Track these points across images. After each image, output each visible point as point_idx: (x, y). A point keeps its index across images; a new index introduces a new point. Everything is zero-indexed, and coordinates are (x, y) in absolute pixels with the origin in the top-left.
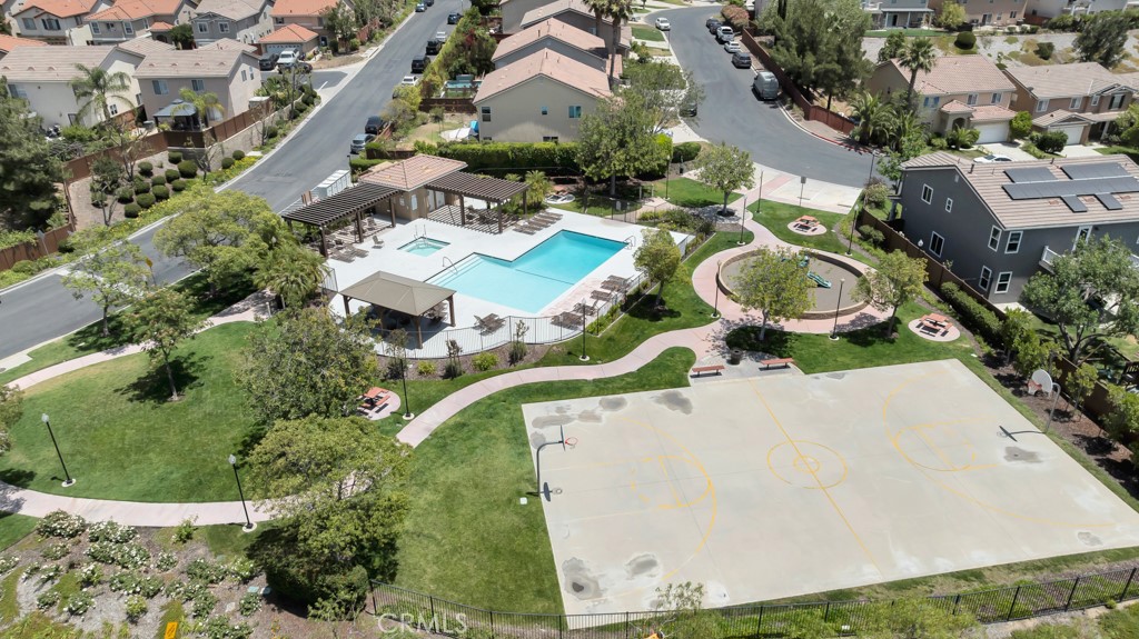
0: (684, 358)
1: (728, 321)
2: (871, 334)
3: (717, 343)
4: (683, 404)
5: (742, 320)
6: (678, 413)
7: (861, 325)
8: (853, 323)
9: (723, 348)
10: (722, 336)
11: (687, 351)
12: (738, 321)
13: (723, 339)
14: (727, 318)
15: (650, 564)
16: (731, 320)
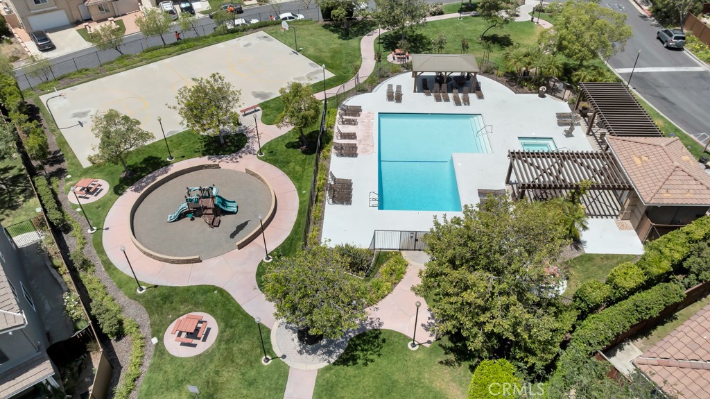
0: (269, 117)
1: (250, 153)
2: (143, 170)
3: (252, 134)
4: (257, 95)
5: (241, 157)
6: (258, 90)
7: (148, 179)
8: (154, 178)
9: (247, 132)
10: (250, 140)
11: (269, 122)
12: (243, 155)
13: (249, 138)
14: (252, 155)
15: (245, 46)
16: (249, 155)
